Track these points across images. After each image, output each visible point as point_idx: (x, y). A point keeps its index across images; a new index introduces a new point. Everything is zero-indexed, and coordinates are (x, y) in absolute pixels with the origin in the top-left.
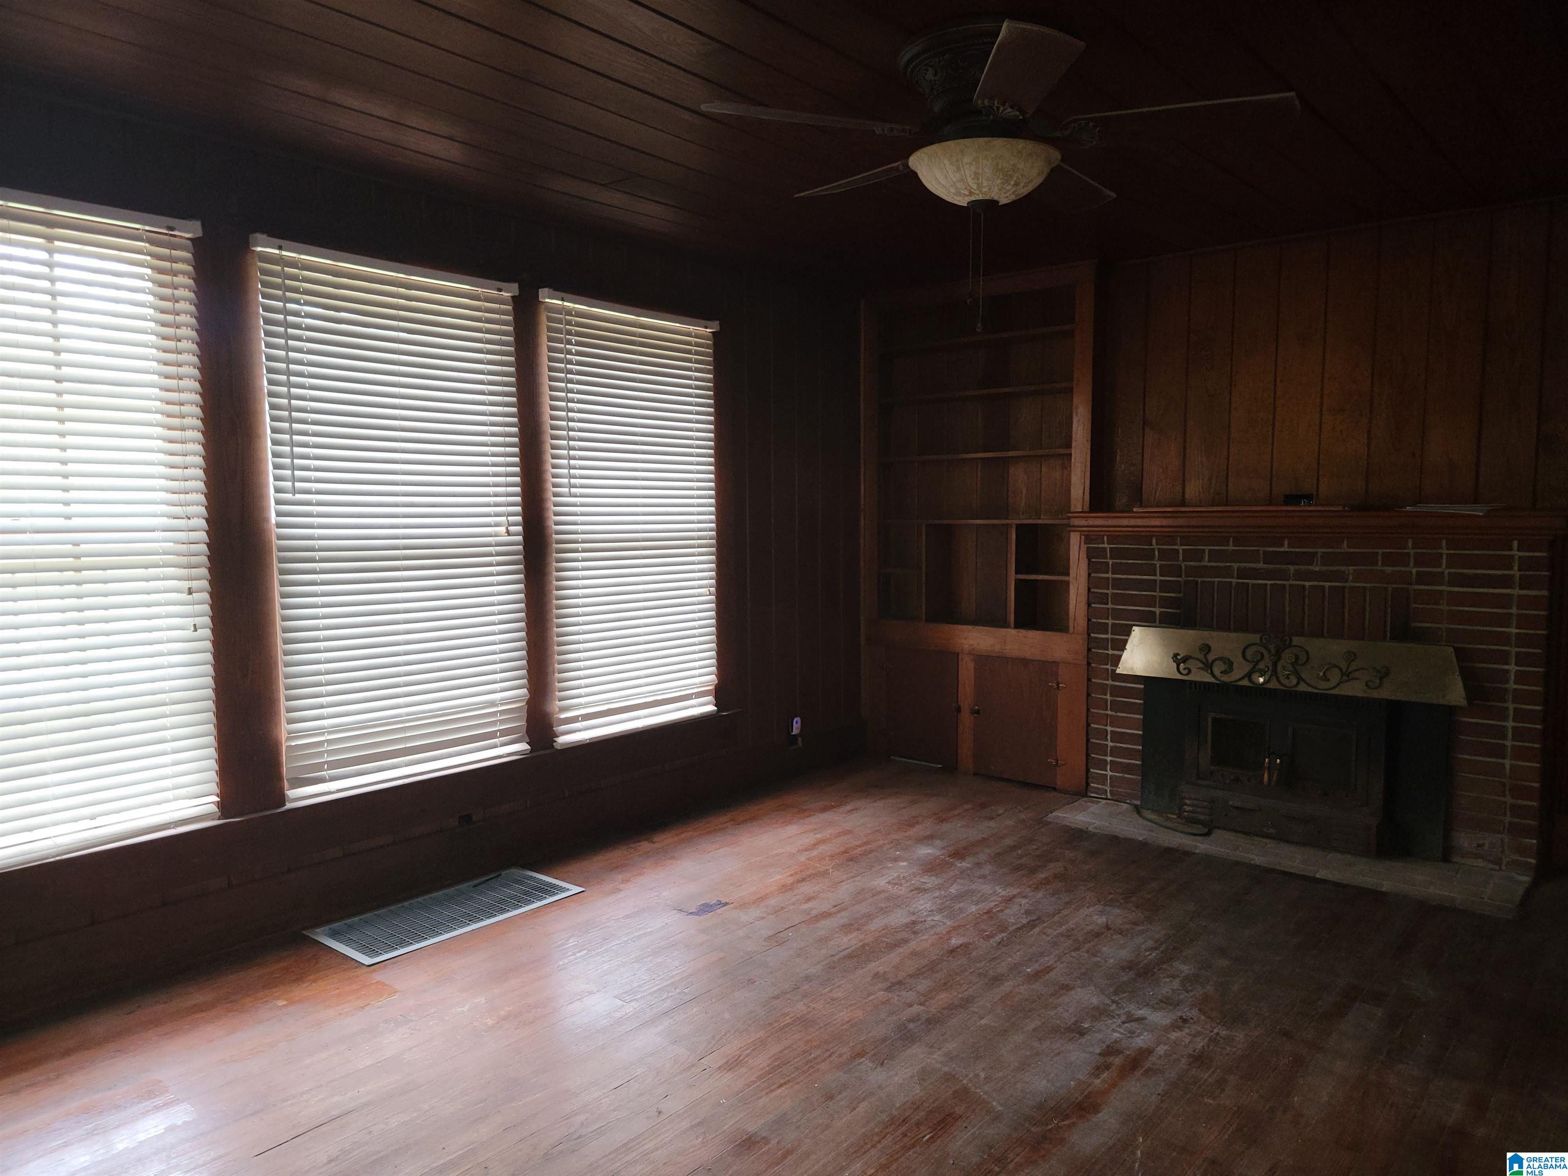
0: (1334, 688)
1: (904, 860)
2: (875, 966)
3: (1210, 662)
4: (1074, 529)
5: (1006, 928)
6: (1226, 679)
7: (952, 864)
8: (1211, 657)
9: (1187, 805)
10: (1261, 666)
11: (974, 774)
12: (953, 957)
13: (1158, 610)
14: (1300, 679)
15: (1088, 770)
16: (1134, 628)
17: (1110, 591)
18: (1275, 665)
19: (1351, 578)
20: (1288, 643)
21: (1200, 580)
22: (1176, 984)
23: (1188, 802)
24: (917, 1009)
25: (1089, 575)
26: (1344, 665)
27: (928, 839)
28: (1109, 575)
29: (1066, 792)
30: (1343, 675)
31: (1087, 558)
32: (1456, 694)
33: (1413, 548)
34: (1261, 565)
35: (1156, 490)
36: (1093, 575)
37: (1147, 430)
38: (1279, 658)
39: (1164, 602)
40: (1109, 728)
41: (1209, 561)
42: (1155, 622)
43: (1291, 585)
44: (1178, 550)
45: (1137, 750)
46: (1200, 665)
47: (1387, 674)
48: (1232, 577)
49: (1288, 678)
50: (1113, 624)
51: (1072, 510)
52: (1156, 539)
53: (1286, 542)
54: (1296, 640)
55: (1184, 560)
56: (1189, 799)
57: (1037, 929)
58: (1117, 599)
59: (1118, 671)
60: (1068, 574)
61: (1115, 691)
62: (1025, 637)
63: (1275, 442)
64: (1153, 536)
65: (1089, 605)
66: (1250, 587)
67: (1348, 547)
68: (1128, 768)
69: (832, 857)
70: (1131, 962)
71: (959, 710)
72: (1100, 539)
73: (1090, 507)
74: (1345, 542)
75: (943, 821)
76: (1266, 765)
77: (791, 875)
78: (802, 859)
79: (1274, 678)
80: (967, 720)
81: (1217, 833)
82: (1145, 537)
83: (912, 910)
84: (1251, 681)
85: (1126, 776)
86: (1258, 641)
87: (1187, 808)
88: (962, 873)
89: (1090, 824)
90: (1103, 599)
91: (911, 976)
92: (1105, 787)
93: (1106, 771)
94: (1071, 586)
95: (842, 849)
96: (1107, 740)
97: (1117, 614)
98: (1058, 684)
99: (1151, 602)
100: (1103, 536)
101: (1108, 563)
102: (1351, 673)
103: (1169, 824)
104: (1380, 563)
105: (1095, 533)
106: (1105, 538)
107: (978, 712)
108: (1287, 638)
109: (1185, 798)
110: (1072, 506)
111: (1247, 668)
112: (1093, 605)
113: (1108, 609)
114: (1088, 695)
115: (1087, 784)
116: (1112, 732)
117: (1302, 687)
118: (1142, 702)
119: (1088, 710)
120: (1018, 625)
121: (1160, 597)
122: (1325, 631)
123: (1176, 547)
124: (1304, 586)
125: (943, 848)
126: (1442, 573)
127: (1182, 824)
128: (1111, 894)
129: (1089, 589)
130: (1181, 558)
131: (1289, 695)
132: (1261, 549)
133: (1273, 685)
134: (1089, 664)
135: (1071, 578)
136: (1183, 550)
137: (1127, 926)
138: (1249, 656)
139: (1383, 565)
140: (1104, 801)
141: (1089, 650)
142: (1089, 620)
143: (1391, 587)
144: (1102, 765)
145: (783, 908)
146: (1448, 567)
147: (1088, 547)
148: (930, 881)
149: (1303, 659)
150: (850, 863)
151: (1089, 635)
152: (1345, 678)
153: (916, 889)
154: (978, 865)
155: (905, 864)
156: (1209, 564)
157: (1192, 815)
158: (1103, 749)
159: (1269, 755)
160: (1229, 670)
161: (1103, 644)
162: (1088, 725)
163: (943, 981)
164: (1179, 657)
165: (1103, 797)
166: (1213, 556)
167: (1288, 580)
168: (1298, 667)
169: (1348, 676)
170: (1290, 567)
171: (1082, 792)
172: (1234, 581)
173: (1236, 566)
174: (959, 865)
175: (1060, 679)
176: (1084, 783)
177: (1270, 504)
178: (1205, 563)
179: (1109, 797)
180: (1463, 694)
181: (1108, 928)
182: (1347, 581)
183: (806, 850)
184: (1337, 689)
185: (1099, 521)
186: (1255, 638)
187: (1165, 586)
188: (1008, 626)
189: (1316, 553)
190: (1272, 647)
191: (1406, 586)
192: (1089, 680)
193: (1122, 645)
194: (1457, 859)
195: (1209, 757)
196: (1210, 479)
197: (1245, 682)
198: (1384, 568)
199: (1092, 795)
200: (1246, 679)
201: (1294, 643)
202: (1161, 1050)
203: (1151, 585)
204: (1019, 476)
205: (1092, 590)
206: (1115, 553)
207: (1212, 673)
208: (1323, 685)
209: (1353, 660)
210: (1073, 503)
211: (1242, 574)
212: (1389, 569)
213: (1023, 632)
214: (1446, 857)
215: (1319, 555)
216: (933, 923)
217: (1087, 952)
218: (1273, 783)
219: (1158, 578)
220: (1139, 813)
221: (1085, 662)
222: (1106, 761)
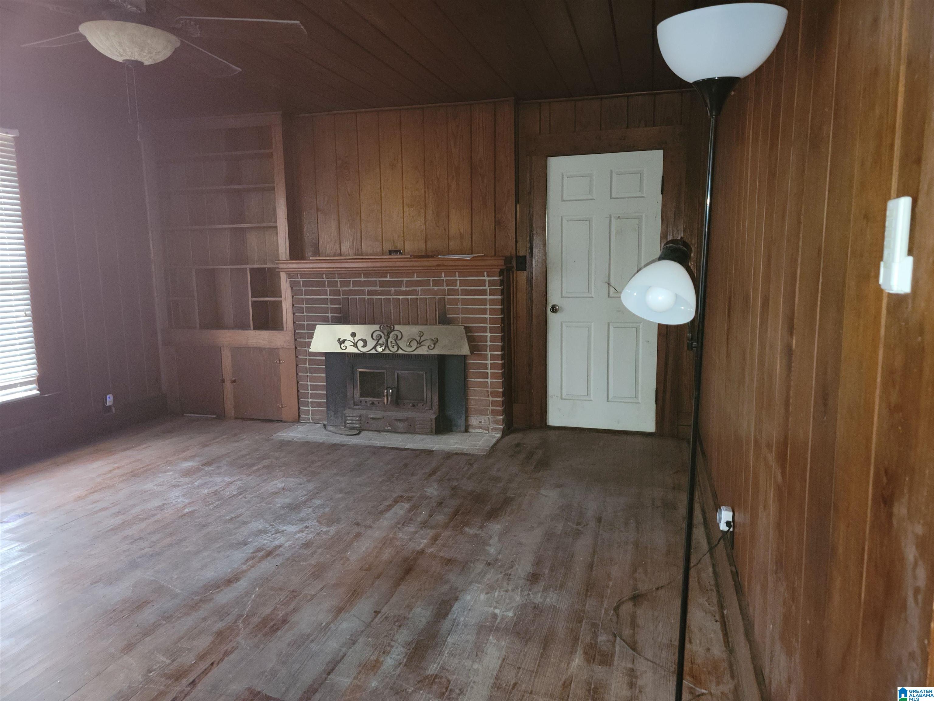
0: (414, 350)
1: (171, 471)
2: (129, 532)
3: (356, 342)
4: (282, 270)
5: (223, 498)
6: (364, 350)
7: (202, 469)
8: (356, 339)
9: (348, 420)
10: (380, 342)
11: (236, 418)
12: (182, 519)
13: (330, 315)
14: (399, 347)
15: (299, 408)
16: (317, 326)
17: (304, 306)
18: (387, 341)
19: (420, 293)
20: (392, 329)
21: (350, 297)
22: (310, 510)
23: (349, 418)
24: (147, 550)
25: (293, 297)
26: (418, 339)
27: (192, 458)
28: (303, 297)
29: (287, 422)
30: (418, 343)
31: (290, 287)
32: (465, 350)
33: (444, 277)
34: (378, 288)
35: (326, 248)
36: (294, 297)
37: (319, 213)
38: (389, 337)
39: (334, 310)
40: (309, 383)
41: (353, 287)
42: (329, 322)
43: (393, 299)
44: (337, 281)
45: (324, 394)
46: (353, 344)
47: (437, 341)
48: (365, 295)
49: (393, 347)
50: (307, 325)
51: (280, 259)
52: (326, 275)
53: (388, 275)
54: (397, 327)
55: (341, 287)
56: (349, 417)
57: (241, 496)
58: (309, 310)
59: (310, 350)
60: (281, 297)
61: (311, 362)
62: (260, 335)
63: (383, 222)
64: (323, 274)
65: (294, 314)
66: (374, 300)
67: (417, 277)
68: (319, 405)
69: (121, 476)
70: (290, 504)
71: (223, 381)
72: (296, 276)
73: (290, 257)
74: (415, 275)
75: (205, 446)
76: (385, 394)
77: (87, 490)
78: (99, 480)
79: (387, 348)
80: (228, 387)
81: (363, 433)
82: (319, 274)
83: (165, 498)
84: (376, 350)
85: (319, 409)
86: (379, 329)
87: (348, 422)
88: (206, 473)
89: (296, 437)
90: (301, 310)
91: (149, 534)
92: (309, 417)
93: (309, 407)
94: (283, 304)
95: (131, 470)
96: (308, 390)
97: (309, 319)
98: (280, 361)
99: (326, 310)
100: (297, 274)
101: (302, 289)
102: (421, 342)
103: (341, 432)
104: (431, 285)
105: (293, 273)
106: (299, 275)
107: (234, 381)
108: (392, 326)
109: (347, 417)
110: (280, 256)
111: (374, 343)
112: (296, 314)
113: (304, 316)
114: (297, 365)
115: (299, 416)
116: (311, 385)
117: (400, 352)
118: (324, 367)
119: (297, 374)
120: (255, 329)
121: (330, 307)
122: (410, 322)
123: (336, 279)
124: (399, 299)
125: (199, 462)
126: (458, 289)
127: (347, 430)
128: (293, 471)
129: (293, 305)
130: (339, 286)
131: (395, 356)
132: (378, 279)
133: (387, 352)
134: (296, 348)
135: (283, 299)
136: (340, 281)
137: (295, 486)
138: (374, 337)
139: (433, 286)
140: (308, 424)
141: (295, 340)
142: (294, 323)
143: (437, 297)
144: (306, 404)
145: (74, 510)
146: (460, 286)
147: (290, 281)
148: (183, 480)
149: (400, 337)
150: (132, 478)
151: (295, 331)
152: (418, 345)
153: (173, 486)
154: (219, 468)
155: (171, 473)
156: (353, 288)
157: (351, 425)
158: (306, 395)
159: (387, 388)
160: (365, 345)
161: (303, 336)
162: (298, 383)
163: (170, 533)
164: (341, 340)
165: (308, 422)
166: (356, 284)
167: (392, 296)
168: (397, 341)
169: (420, 344)
170: (392, 288)
171: (298, 421)
172: (367, 297)
173: (367, 289)
174: (206, 469)
175: (281, 358)
176: (297, 416)
177: (383, 255)
178: (351, 288)
179: (311, 422)
180: (468, 349)
181: (283, 489)
182: (418, 295)
183: (103, 474)
184: (416, 351)
185: (294, 265)
186: (377, 327)
187: (333, 301)
188: (250, 330)
189: (402, 281)
190: (385, 331)
191: (443, 297)
192: (297, 357)
193: (311, 336)
194: (471, 430)
195: (359, 393)
196: (353, 242)
197: (373, 351)
198: (434, 288)
199: (302, 422)
200: (374, 349)
201: (395, 329)
202: (287, 545)
203: (325, 301)
204: (252, 239)
205: (295, 305)
206: (305, 284)
207: (357, 348)
208: (409, 349)
209: (422, 336)
210: (280, 255)
211: (370, 293)
212: (436, 288)
213: (258, 332)
214: (466, 431)
215: (404, 282)
216: (176, 503)
217: (266, 503)
218: (389, 403)
219: (329, 297)
220: (325, 428)
221: (294, 347)
222: (309, 401)
